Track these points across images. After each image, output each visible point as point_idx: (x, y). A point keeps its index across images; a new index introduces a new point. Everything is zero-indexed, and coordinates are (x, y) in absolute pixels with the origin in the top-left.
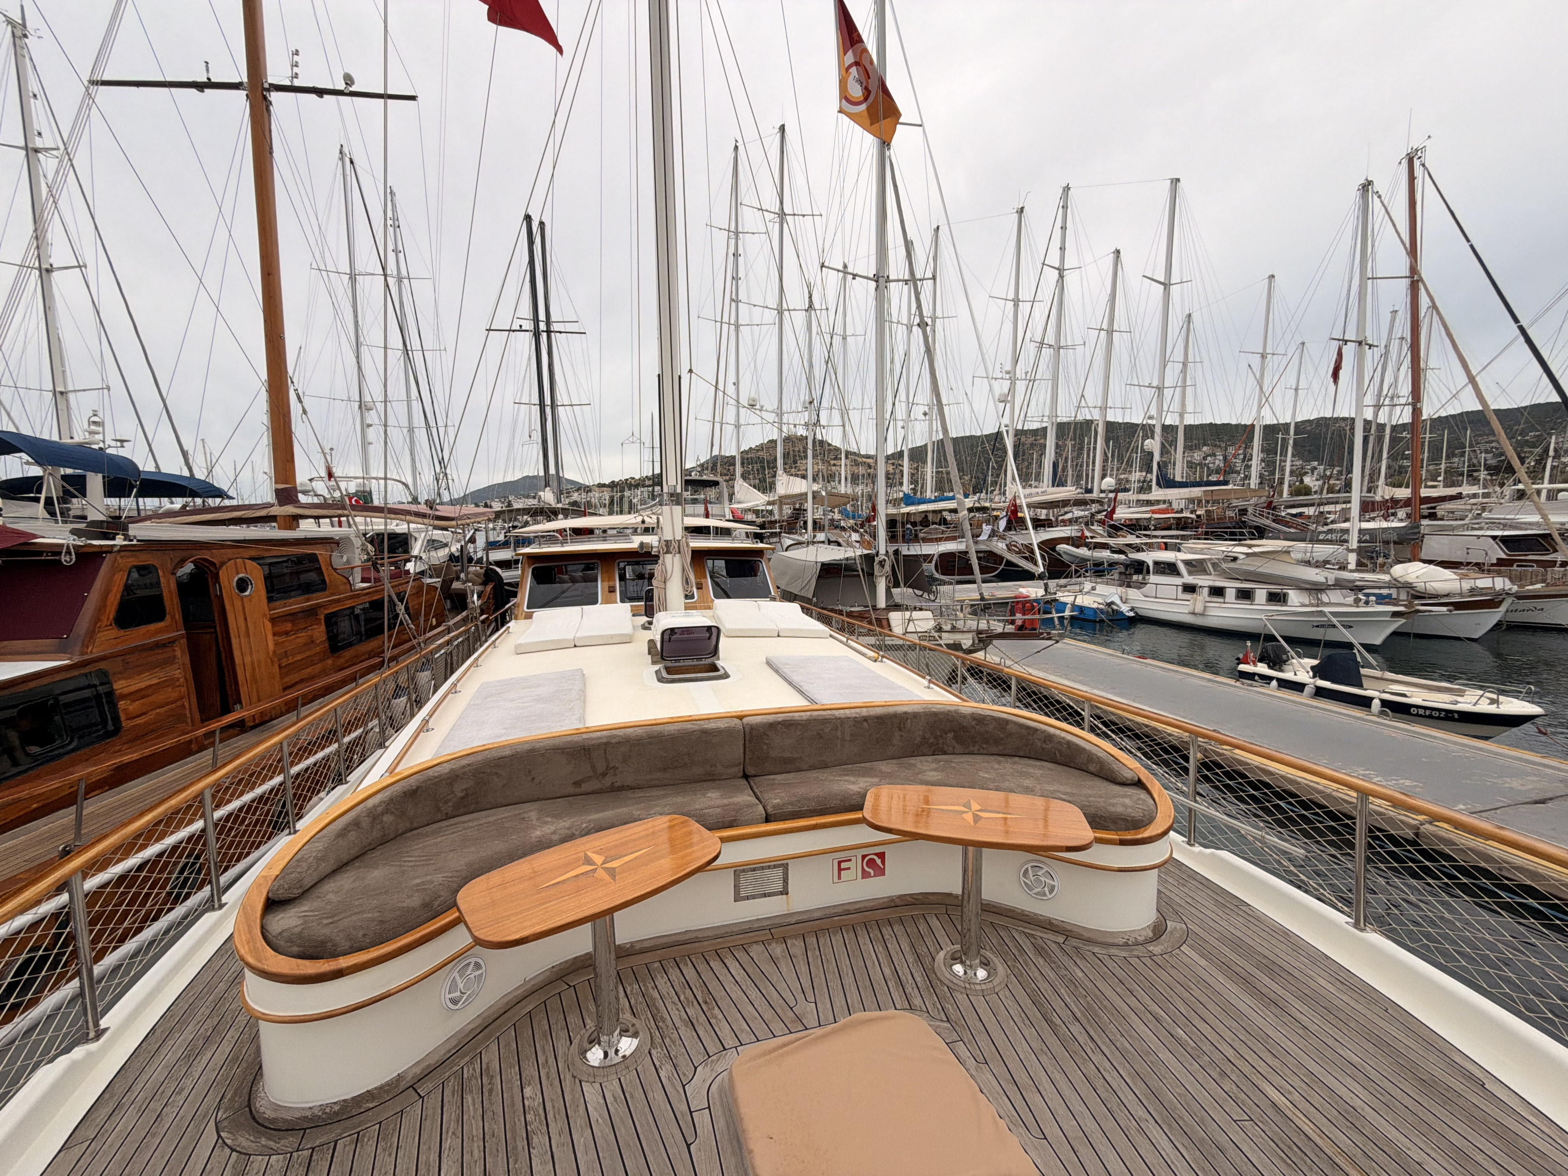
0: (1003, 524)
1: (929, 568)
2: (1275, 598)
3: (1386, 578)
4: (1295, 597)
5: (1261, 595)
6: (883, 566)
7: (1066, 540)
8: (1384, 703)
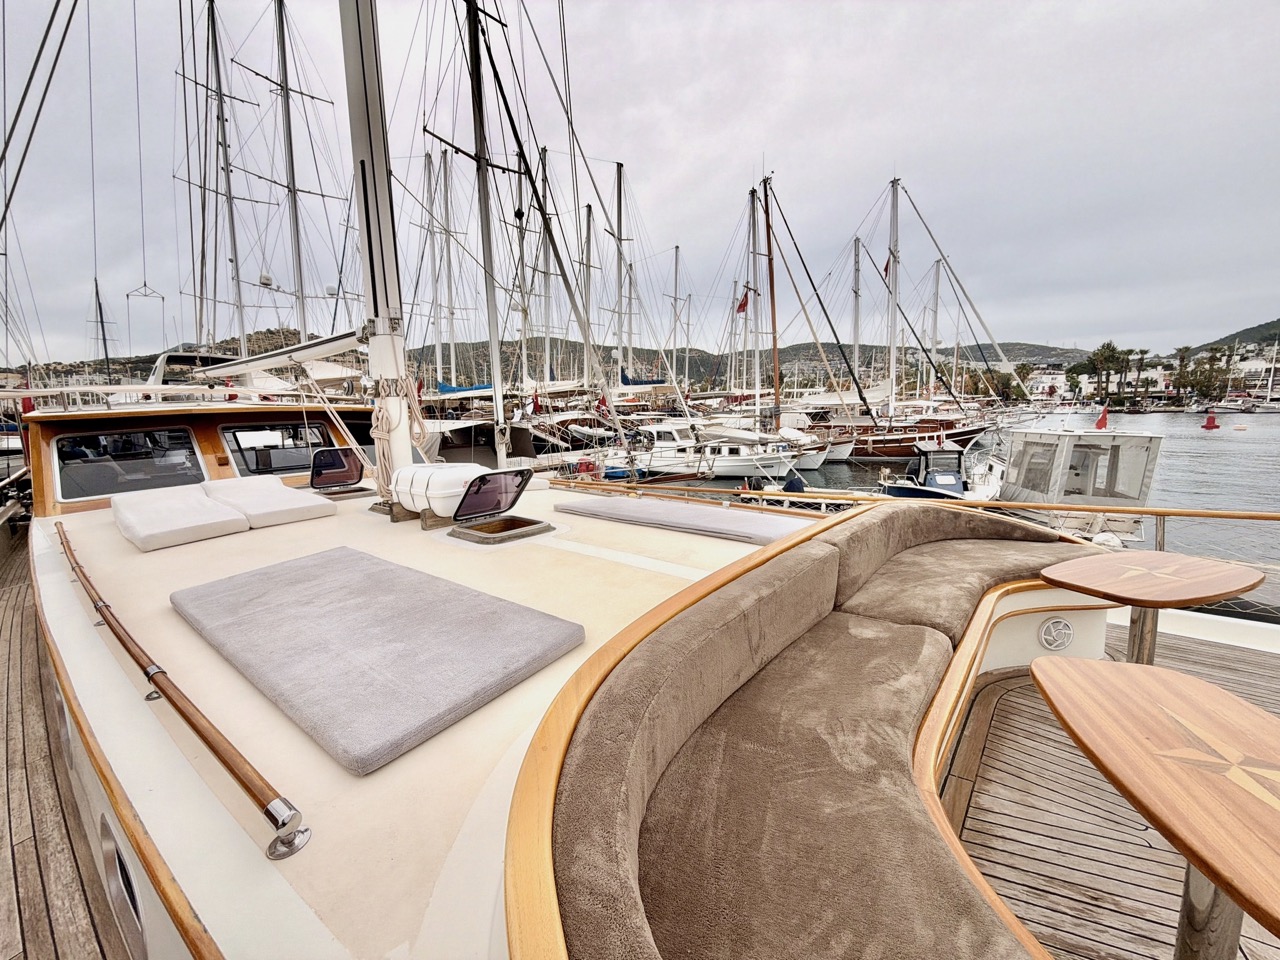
0: (530, 409)
2: (734, 452)
3: (778, 437)
4: (744, 450)
5: (725, 450)
6: (504, 434)
7: (575, 421)
8: (827, 506)
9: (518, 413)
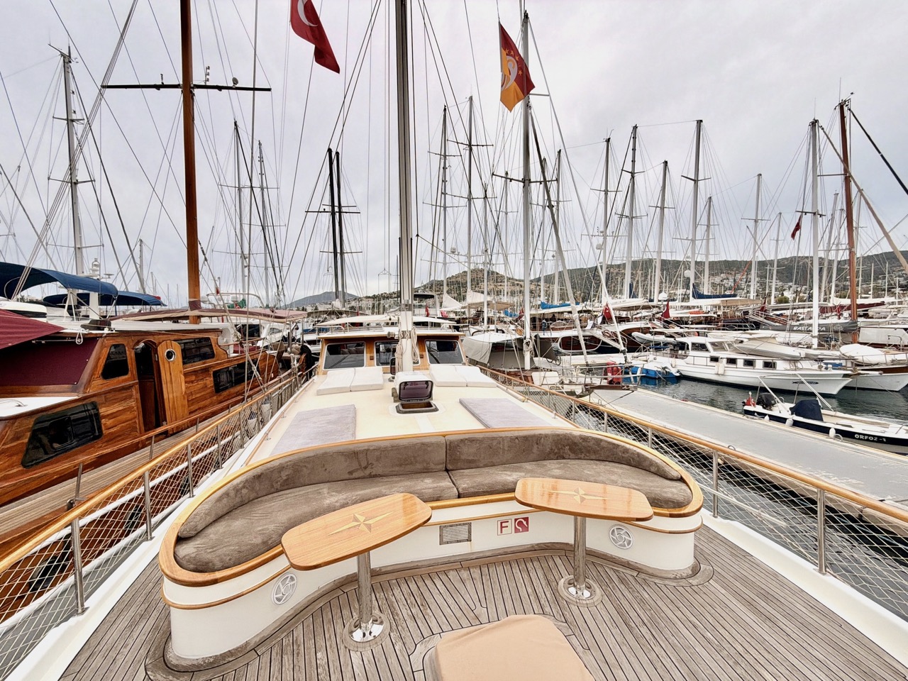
0: (600, 320)
1: (556, 345)
2: (768, 365)
3: (838, 353)
4: (781, 365)
5: (759, 363)
6: (528, 345)
7: (638, 330)
8: (838, 431)
9: (590, 323)
